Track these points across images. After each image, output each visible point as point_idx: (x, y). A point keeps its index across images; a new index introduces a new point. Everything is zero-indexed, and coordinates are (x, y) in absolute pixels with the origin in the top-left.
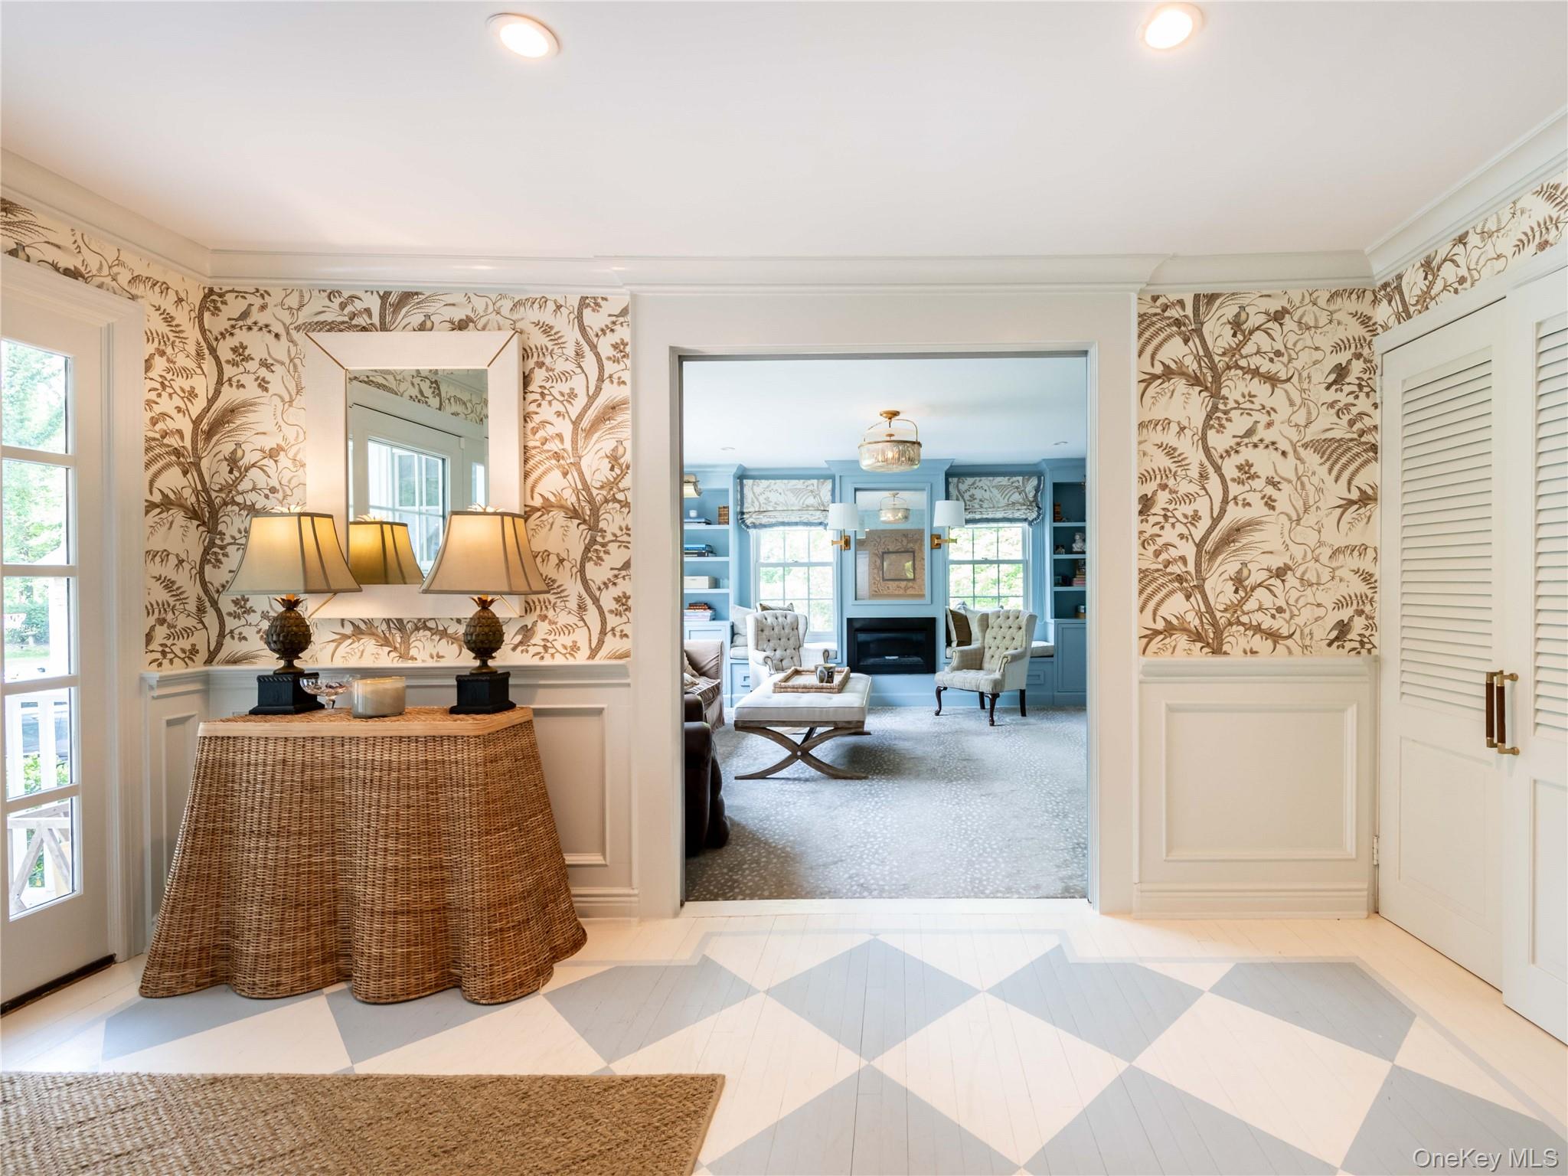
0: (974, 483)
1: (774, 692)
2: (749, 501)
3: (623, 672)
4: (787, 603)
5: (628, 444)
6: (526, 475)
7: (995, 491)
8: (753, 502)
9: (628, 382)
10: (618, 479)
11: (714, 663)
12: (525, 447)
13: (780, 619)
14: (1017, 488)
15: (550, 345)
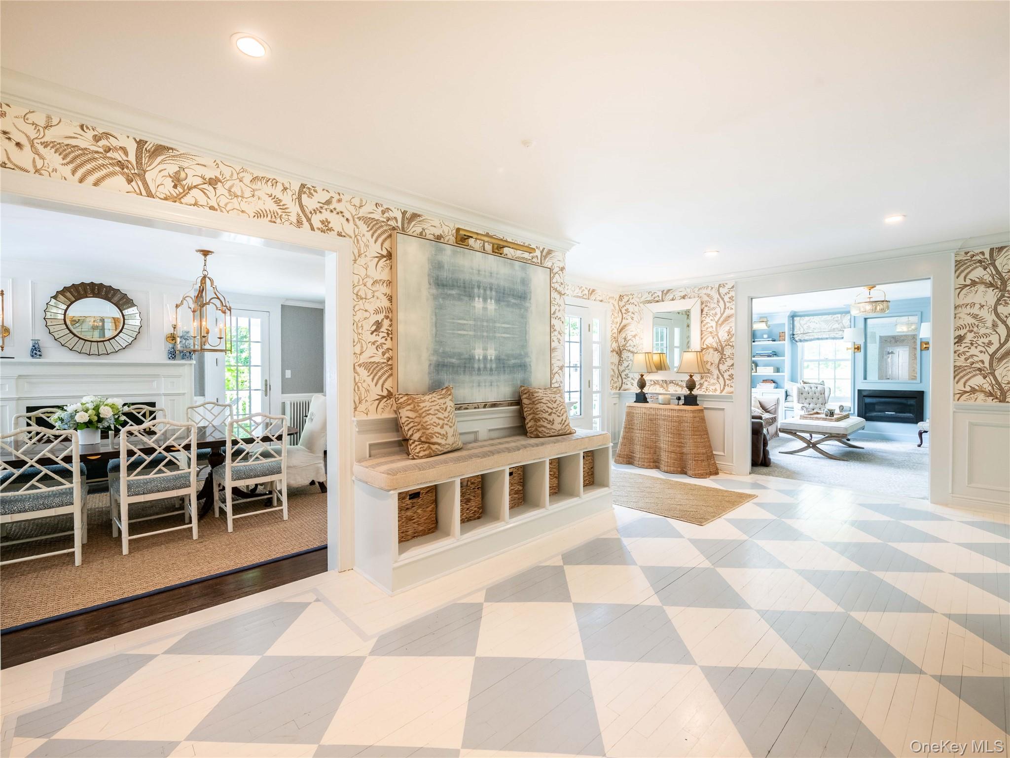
1: (800, 419)
2: (798, 328)
3: (731, 397)
4: (821, 381)
5: (733, 328)
6: (702, 339)
8: (800, 329)
9: (734, 309)
10: (730, 338)
11: (773, 407)
12: (702, 331)
13: (813, 389)
15: (709, 300)
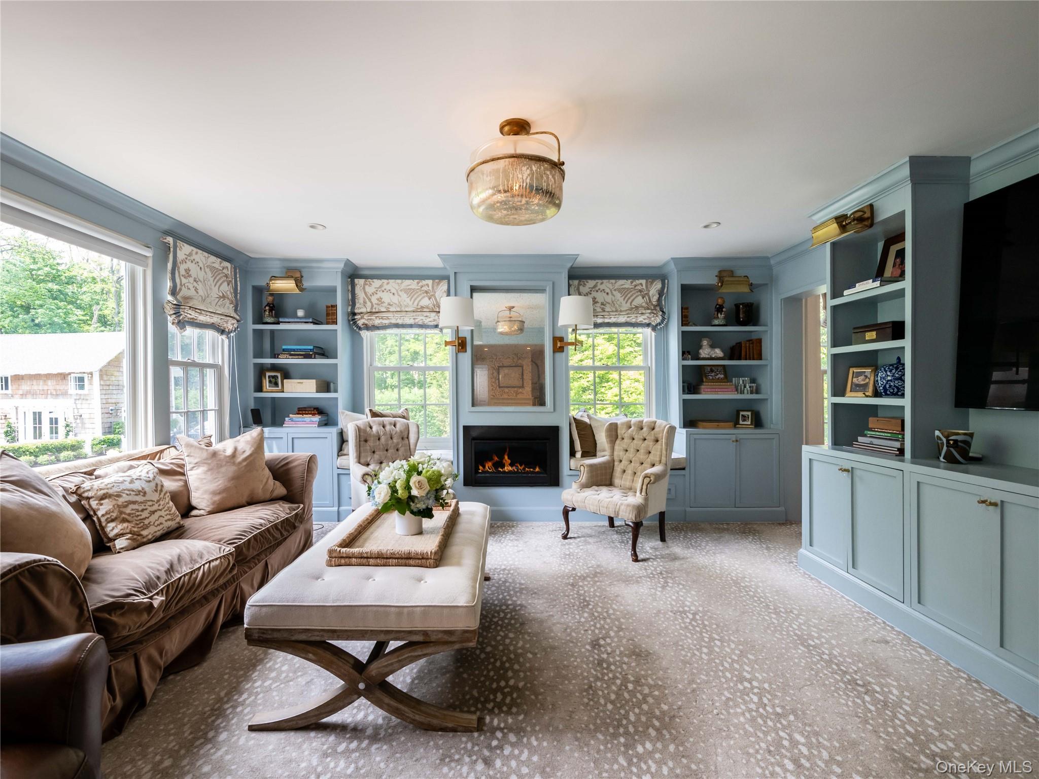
0: (595, 286)
2: (361, 301)
4: (403, 410)
7: (618, 295)
8: (365, 302)
14: (640, 291)
